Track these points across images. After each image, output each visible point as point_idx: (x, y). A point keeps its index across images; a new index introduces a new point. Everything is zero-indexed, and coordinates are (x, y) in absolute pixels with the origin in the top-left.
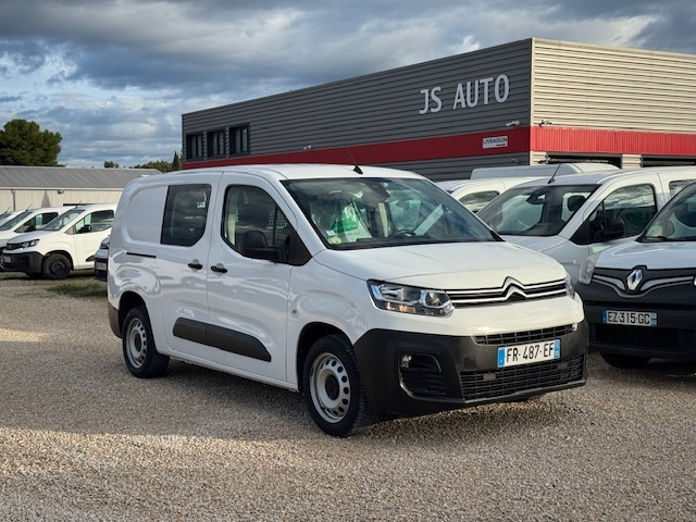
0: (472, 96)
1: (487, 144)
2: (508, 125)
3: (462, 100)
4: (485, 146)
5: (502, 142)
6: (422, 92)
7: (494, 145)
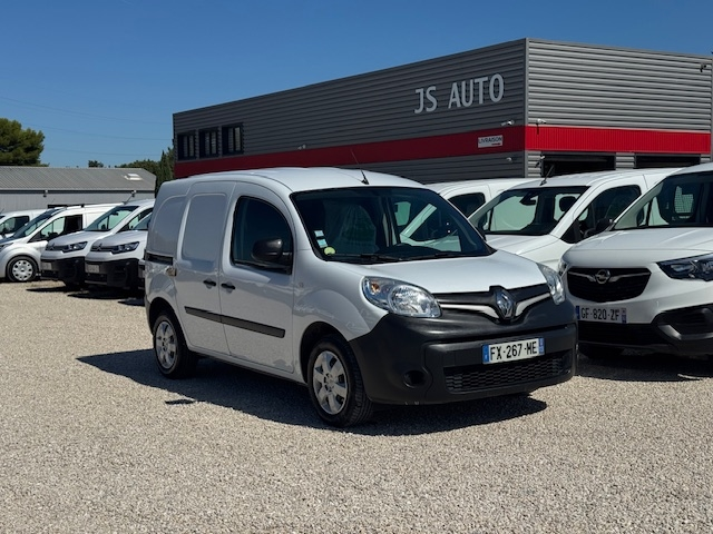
0: (467, 97)
1: (483, 143)
2: (503, 124)
3: (457, 100)
4: (480, 146)
5: (497, 141)
6: (417, 91)
7: (489, 144)
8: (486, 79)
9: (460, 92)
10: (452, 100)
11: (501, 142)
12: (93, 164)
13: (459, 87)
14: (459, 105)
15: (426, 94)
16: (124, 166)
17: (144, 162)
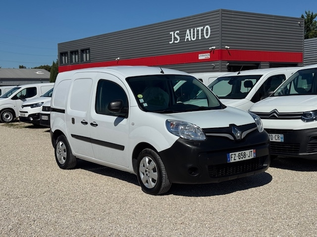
0: (194, 35)
1: (201, 57)
2: (210, 48)
3: (189, 37)
4: (200, 58)
5: (207, 56)
6: (171, 33)
7: (204, 58)
8: (202, 28)
9: (190, 33)
10: (186, 37)
11: (209, 56)
12: (21, 67)
13: (190, 30)
14: (190, 40)
15: (175, 34)
16: (36, 68)
17: (45, 66)
